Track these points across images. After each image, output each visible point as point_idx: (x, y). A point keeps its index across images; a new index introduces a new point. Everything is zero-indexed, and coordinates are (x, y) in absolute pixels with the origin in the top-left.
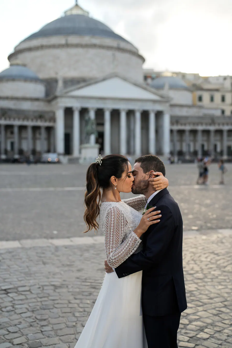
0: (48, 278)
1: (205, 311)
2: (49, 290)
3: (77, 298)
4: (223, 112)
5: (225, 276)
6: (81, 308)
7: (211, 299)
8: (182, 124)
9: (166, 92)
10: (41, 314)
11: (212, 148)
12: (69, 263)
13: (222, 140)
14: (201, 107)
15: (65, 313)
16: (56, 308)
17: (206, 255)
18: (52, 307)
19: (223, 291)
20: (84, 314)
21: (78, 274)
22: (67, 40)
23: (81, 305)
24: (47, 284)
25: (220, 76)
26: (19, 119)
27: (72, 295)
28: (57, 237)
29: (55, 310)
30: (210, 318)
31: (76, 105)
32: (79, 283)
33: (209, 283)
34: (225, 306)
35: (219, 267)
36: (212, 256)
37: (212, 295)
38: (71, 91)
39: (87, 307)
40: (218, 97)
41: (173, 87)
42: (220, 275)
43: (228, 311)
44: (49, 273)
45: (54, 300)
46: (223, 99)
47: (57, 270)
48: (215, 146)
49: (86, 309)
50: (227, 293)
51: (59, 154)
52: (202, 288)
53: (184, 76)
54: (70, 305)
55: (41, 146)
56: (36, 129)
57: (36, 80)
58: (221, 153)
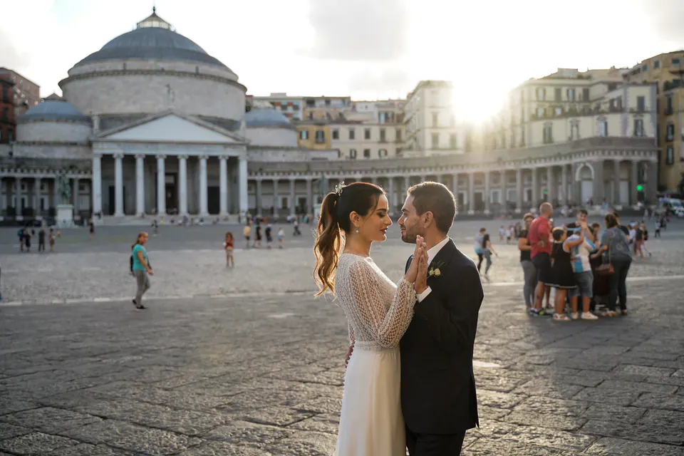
8: (267, 174)
22: (125, 65)
26: (42, 171)
31: (118, 152)
40: (360, 131)
46: (367, 135)
57: (73, 119)
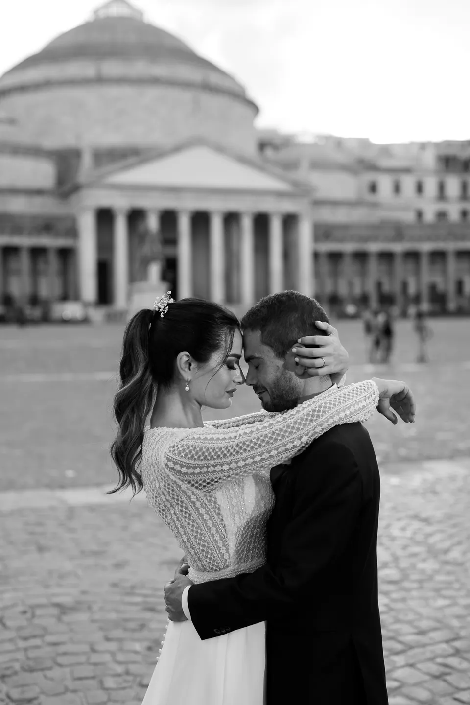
0: (47, 586)
1: (412, 666)
2: (47, 619)
3: (110, 636)
4: (420, 214)
5: (449, 573)
6: (120, 663)
7: (422, 633)
8: (336, 241)
9: (304, 174)
10: (23, 686)
11: (397, 288)
12: (95, 548)
13: (417, 273)
14: (375, 205)
15: (80, 679)
16: (60, 665)
17: (402, 524)
18: (49, 663)
19: (448, 612)
20: (126, 681)
21: (116, 576)
22: (99, 70)
23: (121, 657)
24: (43, 601)
25: (412, 144)
27: (101, 629)
28: (74, 484)
29: (56, 673)
30: (426, 685)
31: (120, 203)
32: (118, 598)
33: (414, 593)
34: (457, 652)
35: (433, 552)
36: (416, 525)
37: (424, 624)
38: (110, 173)
39: (134, 662)
40: (408, 183)
41: (319, 165)
42: (437, 572)
43: (465, 665)
44: (50, 572)
45: (55, 644)
46: (420, 188)
47: (68, 566)
48: (405, 286)
49: (133, 668)
50: (459, 617)
51: (86, 305)
52: (399, 605)
53: (339, 143)
54: (95, 658)
55: (48, 287)
56: (37, 253)
57: (35, 152)
58: (417, 299)
